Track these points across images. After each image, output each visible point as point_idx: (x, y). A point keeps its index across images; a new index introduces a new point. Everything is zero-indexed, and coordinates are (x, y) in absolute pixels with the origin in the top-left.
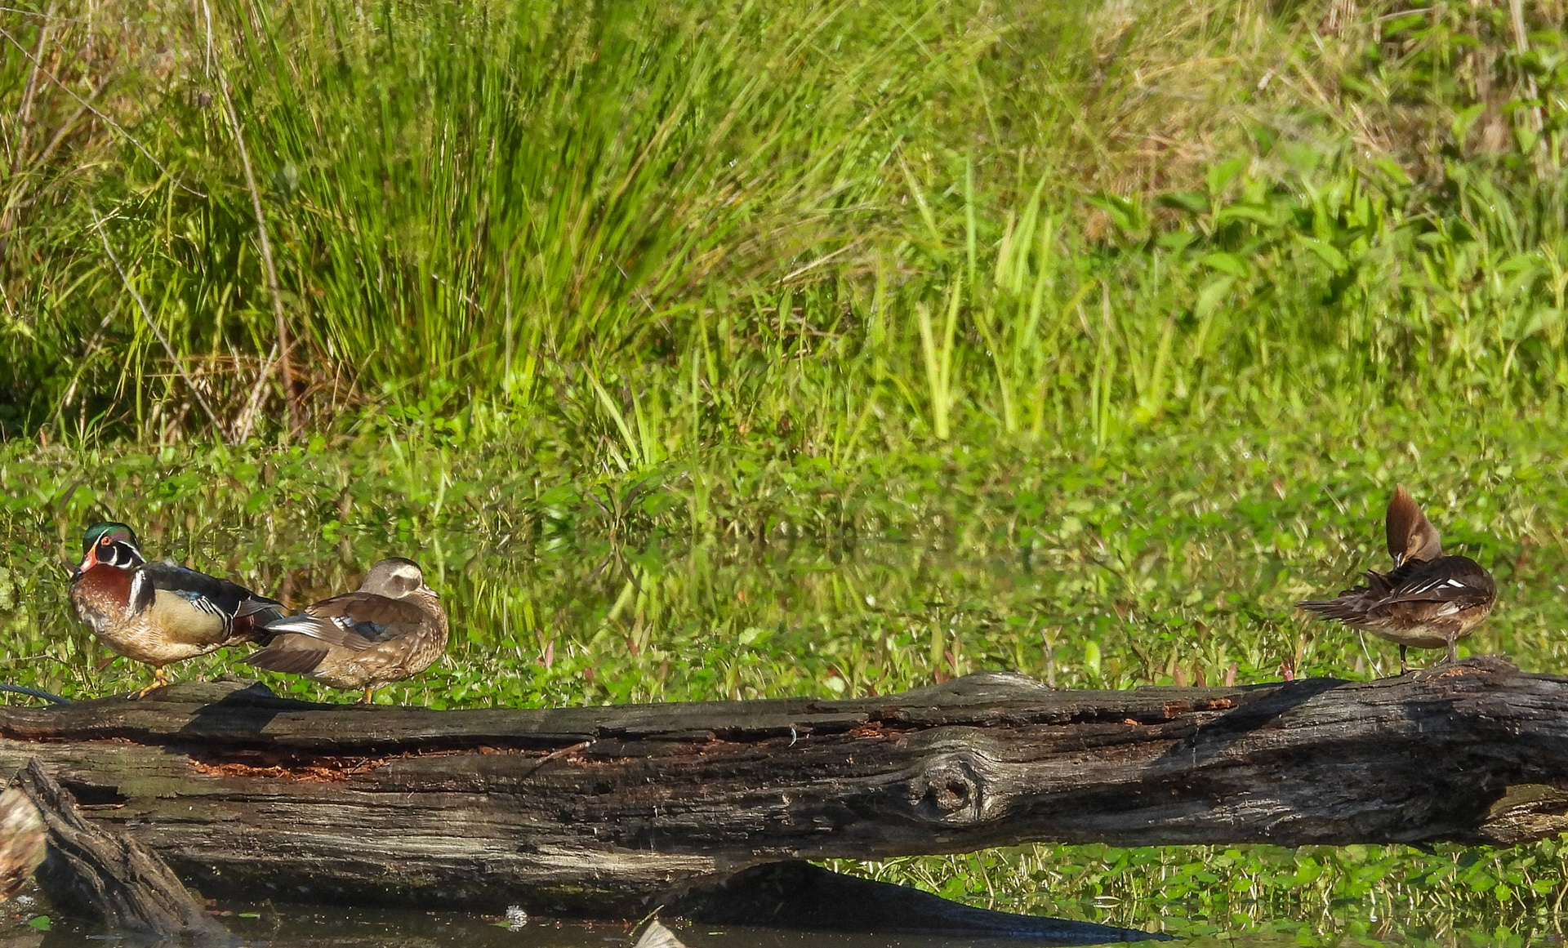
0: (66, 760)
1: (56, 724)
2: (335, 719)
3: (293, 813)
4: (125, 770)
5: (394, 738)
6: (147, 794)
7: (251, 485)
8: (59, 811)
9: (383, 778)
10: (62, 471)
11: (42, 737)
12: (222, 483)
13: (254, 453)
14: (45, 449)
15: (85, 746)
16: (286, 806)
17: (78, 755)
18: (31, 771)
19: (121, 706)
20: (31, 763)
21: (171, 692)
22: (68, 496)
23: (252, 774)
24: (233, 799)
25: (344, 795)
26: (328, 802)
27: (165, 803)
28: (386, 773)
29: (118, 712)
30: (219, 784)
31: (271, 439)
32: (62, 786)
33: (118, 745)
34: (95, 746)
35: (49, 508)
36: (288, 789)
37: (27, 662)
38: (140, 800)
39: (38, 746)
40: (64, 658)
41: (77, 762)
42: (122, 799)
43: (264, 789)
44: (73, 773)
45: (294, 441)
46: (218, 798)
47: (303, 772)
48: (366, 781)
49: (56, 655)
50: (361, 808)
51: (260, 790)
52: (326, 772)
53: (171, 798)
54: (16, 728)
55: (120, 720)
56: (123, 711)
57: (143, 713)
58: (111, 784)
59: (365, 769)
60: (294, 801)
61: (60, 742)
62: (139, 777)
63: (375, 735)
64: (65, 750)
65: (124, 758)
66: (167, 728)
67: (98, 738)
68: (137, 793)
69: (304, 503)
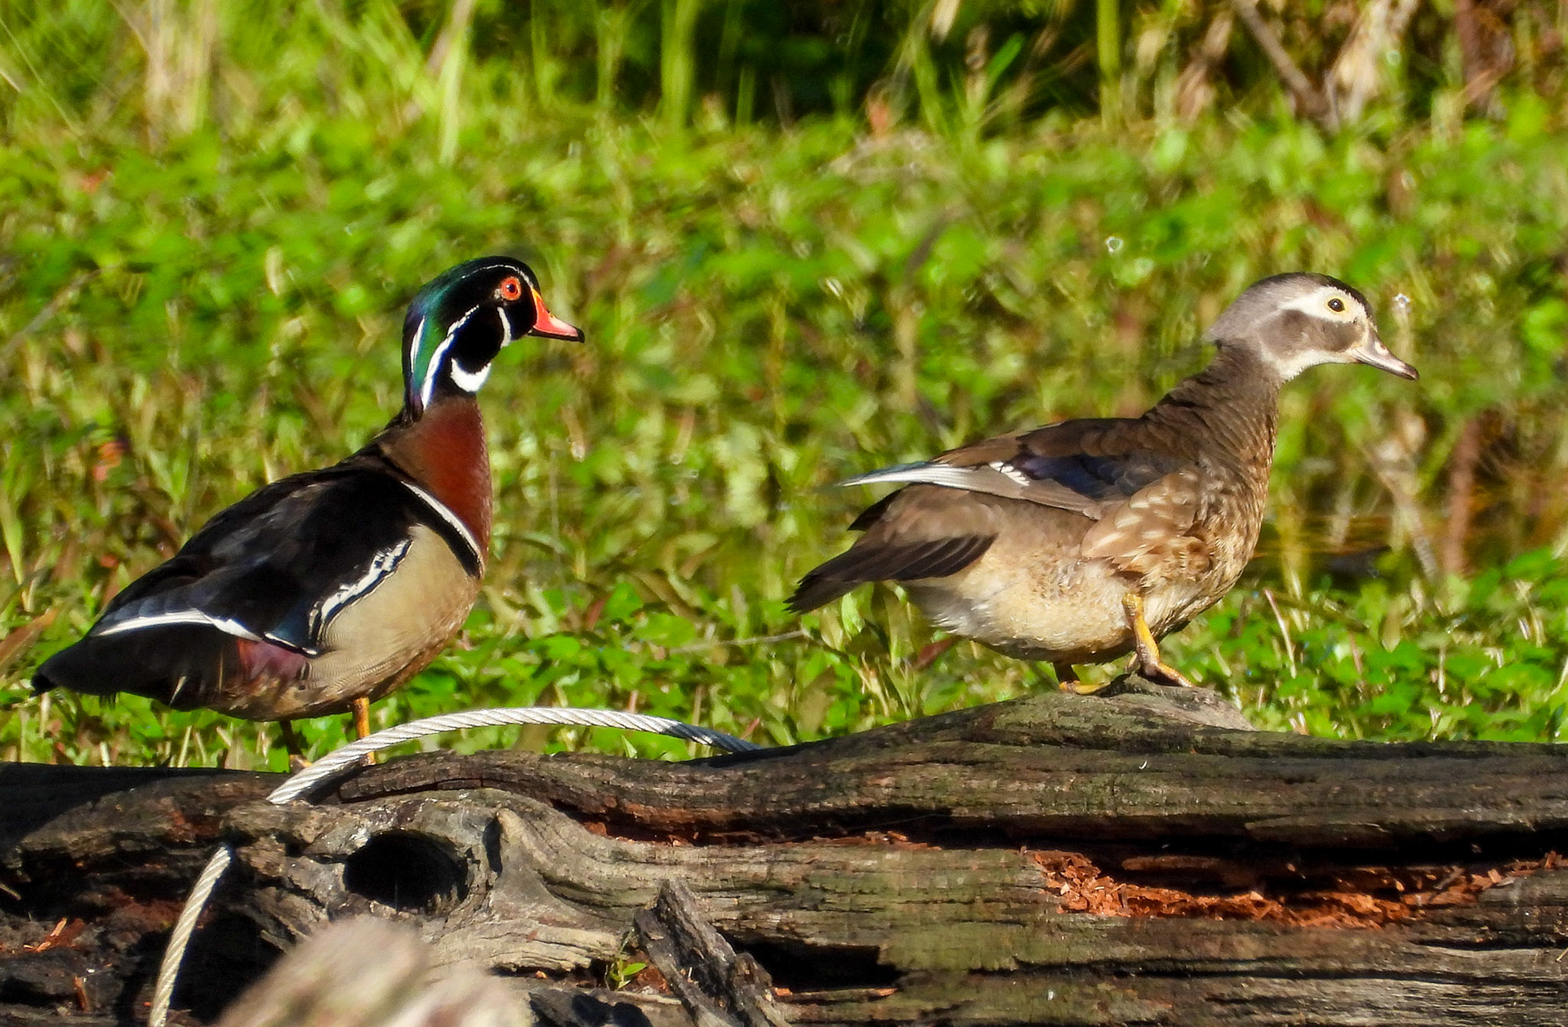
0: (758, 886)
1: (731, 800)
2: (1388, 779)
3: (1291, 1001)
4: (896, 907)
5: (1524, 819)
6: (951, 962)
7: (1359, 218)
8: (732, 1008)
9: (1499, 916)
10: (917, 194)
11: (700, 832)
12: (1289, 216)
13: (1378, 141)
14: (880, 144)
15: (803, 853)
16: (1277, 987)
17: (786, 874)
18: (665, 911)
19: (885, 756)
20: (665, 895)
21: (1002, 720)
22: (922, 253)
23: (1196, 912)
24: (1151, 970)
25: (1409, 957)
26: (1371, 974)
27: (989, 982)
28: (1505, 905)
29: (876, 770)
30: (1116, 936)
31: (1418, 111)
32: (738, 946)
33: (880, 847)
34: (826, 853)
35: (877, 282)
36: (1280, 946)
37: (752, 649)
38: (932, 977)
39: (690, 854)
40: (835, 637)
41: (783, 891)
42: (889, 975)
43: (1224, 946)
44: (775, 918)
45: (1472, 114)
46: (1117, 970)
47: (1316, 904)
48: (1461, 922)
49: (816, 633)
50: (1450, 988)
51: (1213, 949)
52: (1367, 903)
53: (1004, 973)
54: (639, 810)
55: (883, 789)
56: (892, 766)
57: (940, 771)
58: (865, 940)
59: (1456, 894)
60: (1293, 975)
61: (742, 842)
62: (927, 923)
63: (1479, 814)
64: (754, 862)
65: (894, 881)
66: (994, 806)
67: (833, 834)
68: (925, 960)
69: (1483, 262)
